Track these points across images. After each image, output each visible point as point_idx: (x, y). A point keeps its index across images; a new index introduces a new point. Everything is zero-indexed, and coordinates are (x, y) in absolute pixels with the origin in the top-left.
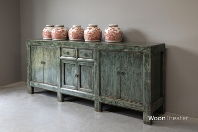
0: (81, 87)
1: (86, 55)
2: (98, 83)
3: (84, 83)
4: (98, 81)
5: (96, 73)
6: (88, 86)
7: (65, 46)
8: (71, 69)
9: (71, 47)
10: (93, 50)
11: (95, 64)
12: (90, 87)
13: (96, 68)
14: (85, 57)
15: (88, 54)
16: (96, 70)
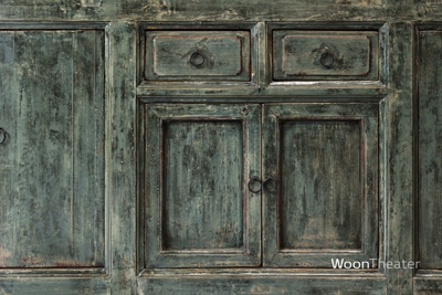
0: (283, 245)
1: (328, 59)
2: (409, 205)
3: (304, 219)
4: (409, 191)
5: (393, 152)
6: (332, 234)
7: (180, 17)
8: (211, 153)
9: (226, 17)
10: (375, 27)
11: (391, 101)
12: (343, 237)
13: (395, 123)
14: (317, 71)
15: (343, 54)
16: (396, 137)
